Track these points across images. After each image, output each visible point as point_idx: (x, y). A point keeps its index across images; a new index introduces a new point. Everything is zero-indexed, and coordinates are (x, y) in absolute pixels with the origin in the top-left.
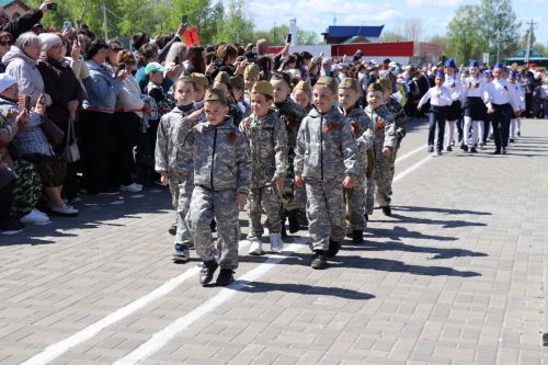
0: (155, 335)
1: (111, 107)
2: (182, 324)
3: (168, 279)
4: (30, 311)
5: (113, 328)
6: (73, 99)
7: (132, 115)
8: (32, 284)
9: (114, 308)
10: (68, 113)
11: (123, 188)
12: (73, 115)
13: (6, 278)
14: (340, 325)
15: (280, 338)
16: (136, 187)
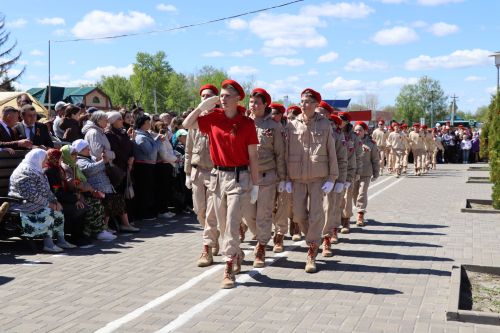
0: (181, 316)
1: (153, 160)
2: (199, 308)
3: (190, 278)
4: (97, 300)
5: (152, 311)
6: (131, 156)
7: (169, 165)
8: (99, 282)
9: (153, 298)
10: (127, 165)
11: (160, 215)
12: (131, 167)
13: (83, 278)
14: (308, 308)
15: (266, 317)
16: (168, 215)
